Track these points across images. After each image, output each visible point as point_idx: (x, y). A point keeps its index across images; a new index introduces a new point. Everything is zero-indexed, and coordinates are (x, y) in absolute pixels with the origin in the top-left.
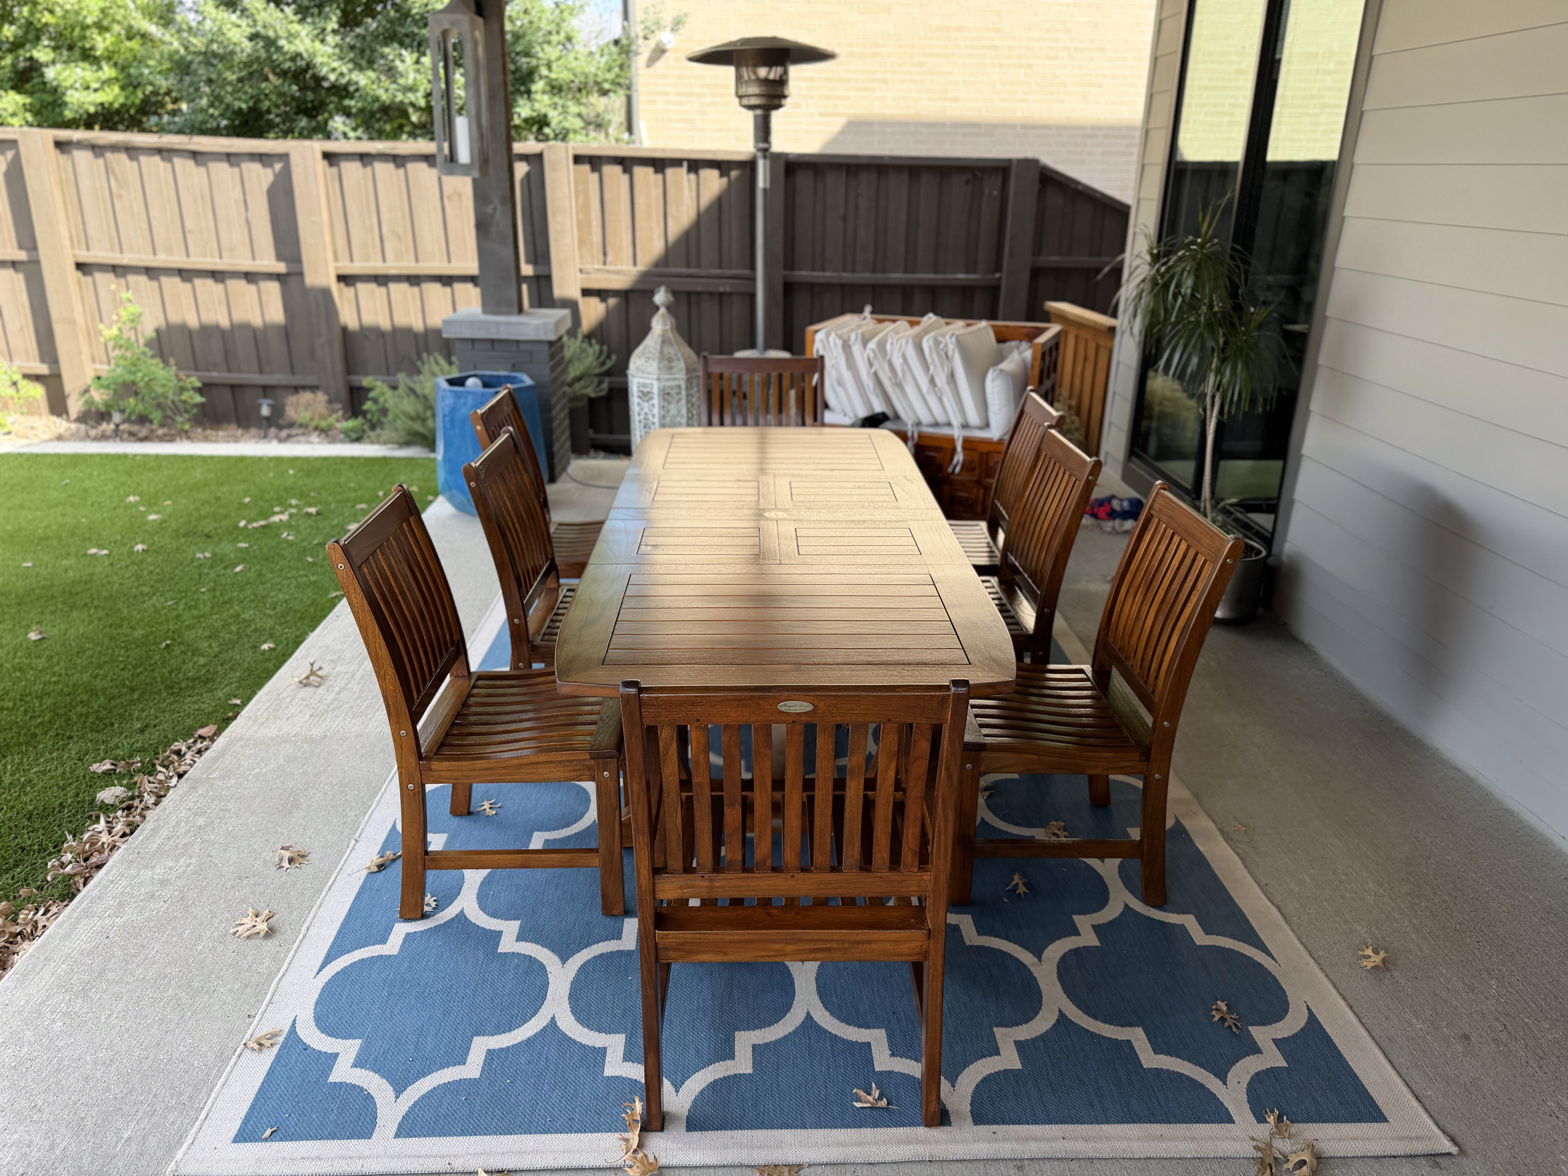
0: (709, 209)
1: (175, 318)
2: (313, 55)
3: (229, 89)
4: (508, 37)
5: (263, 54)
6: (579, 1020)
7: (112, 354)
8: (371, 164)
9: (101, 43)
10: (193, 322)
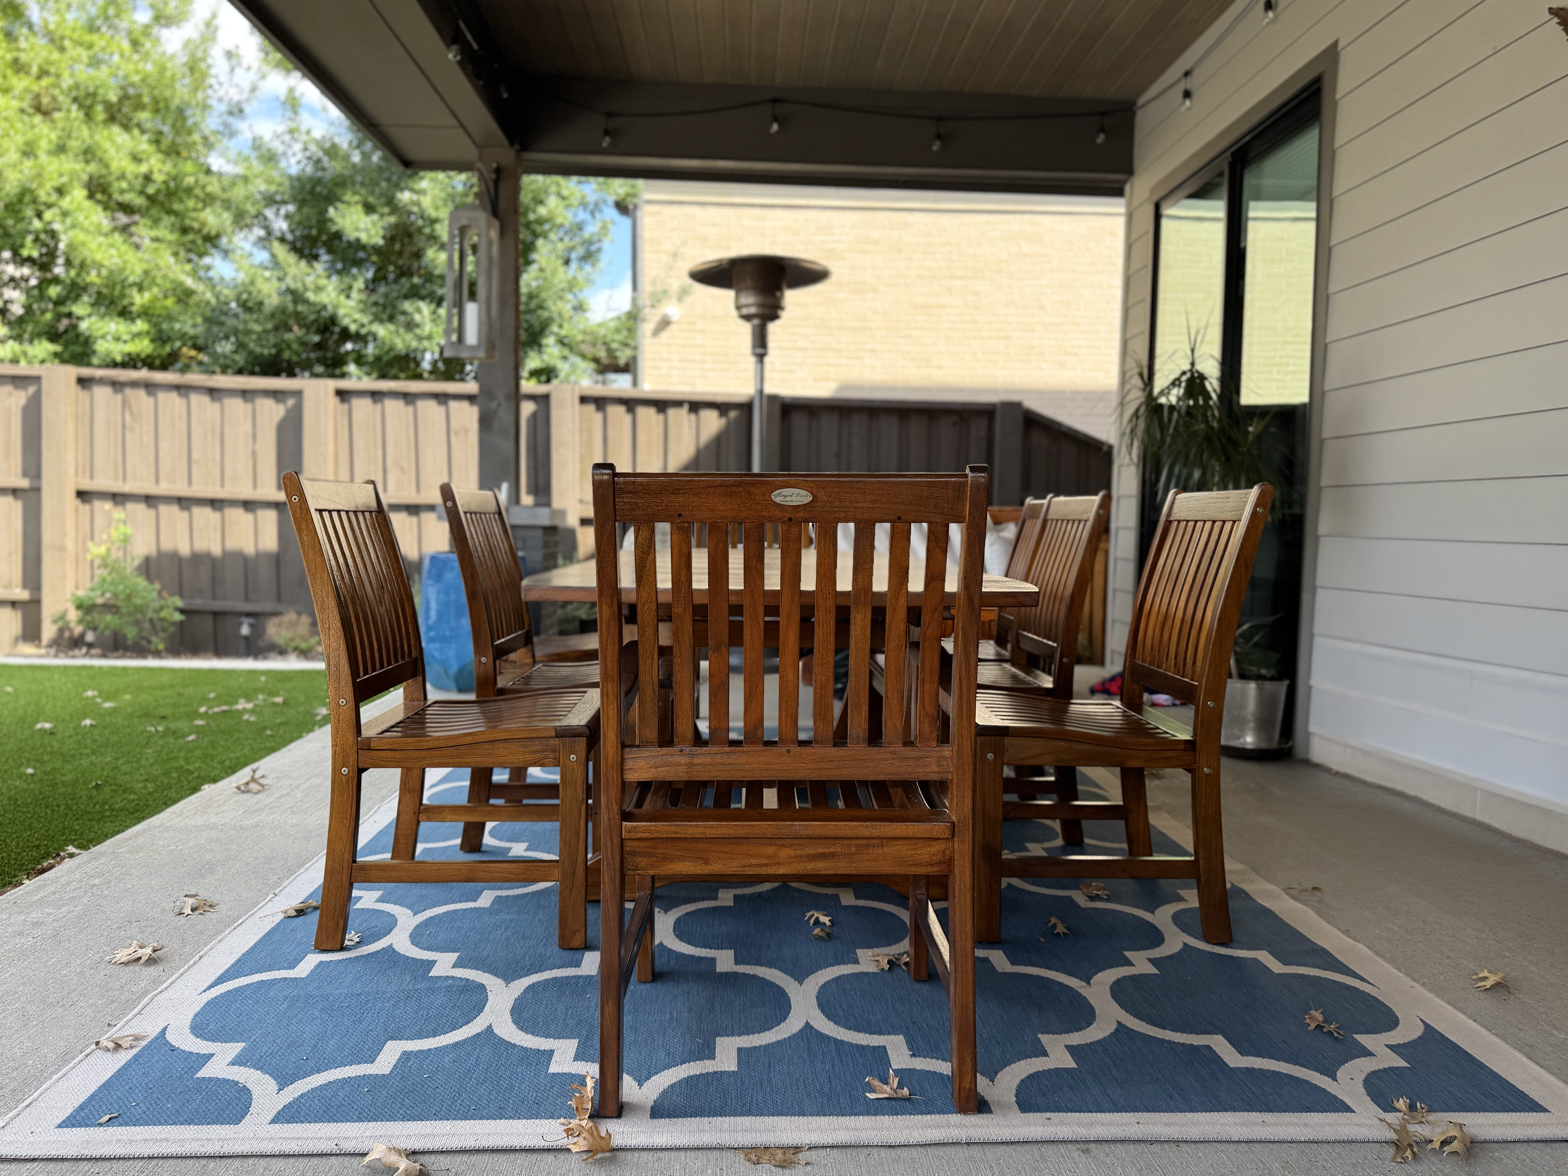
0: (708, 446)
1: (167, 545)
2: (336, 307)
3: (254, 337)
4: (523, 299)
5: (290, 307)
6: (521, 1028)
7: (98, 572)
8: (381, 401)
9: (139, 300)
10: (184, 549)
